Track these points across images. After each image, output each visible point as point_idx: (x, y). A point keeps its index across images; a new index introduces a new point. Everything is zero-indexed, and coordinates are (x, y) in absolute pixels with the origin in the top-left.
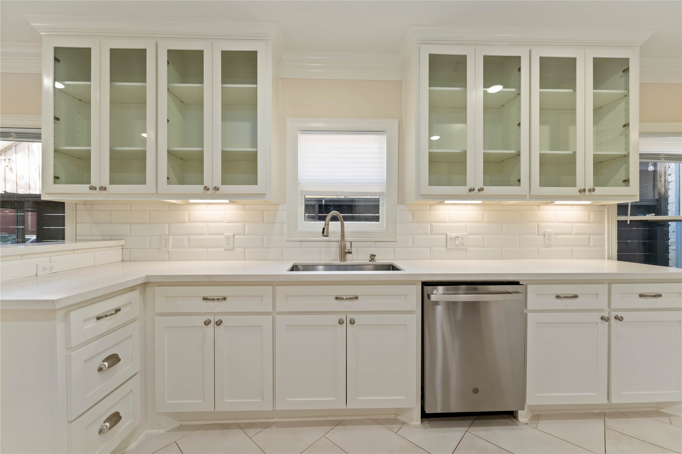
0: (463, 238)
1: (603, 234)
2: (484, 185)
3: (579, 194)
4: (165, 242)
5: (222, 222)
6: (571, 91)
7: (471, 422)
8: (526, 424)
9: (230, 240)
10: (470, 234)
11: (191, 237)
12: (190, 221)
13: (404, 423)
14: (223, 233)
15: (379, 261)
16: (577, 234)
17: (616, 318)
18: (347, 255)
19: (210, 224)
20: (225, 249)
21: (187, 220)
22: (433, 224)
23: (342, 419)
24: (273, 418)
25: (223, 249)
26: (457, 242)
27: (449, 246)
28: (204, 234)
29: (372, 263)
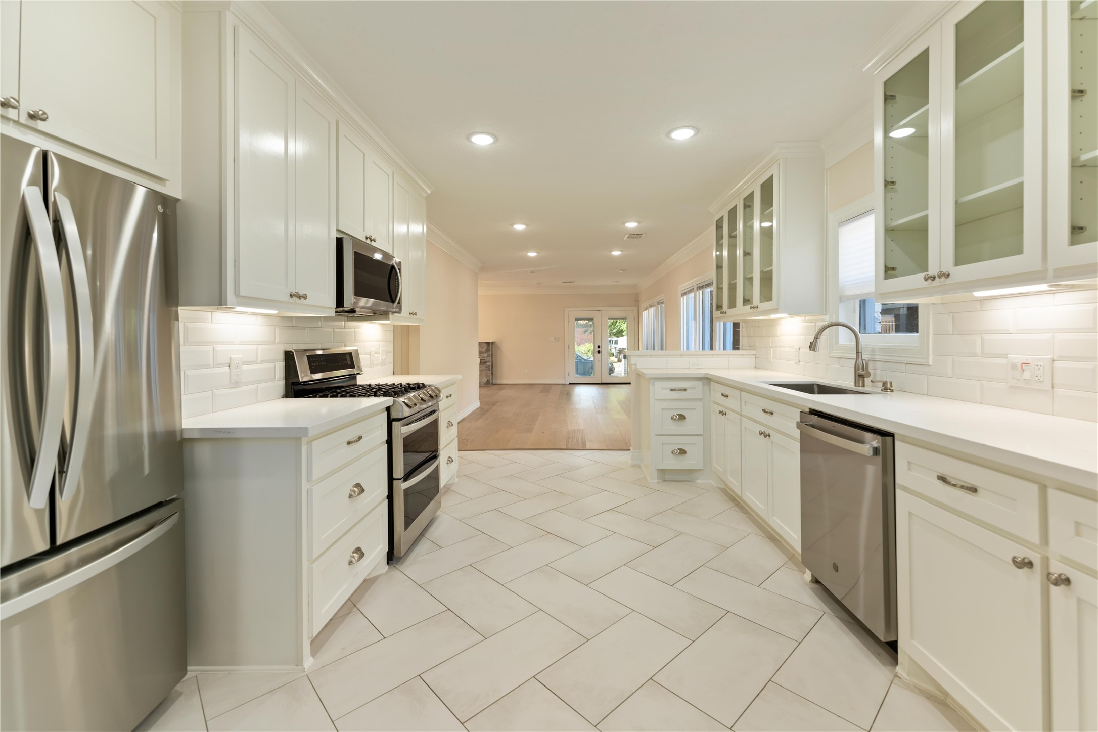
0: (1039, 367)
10: (1061, 358)
22: (986, 337)
25: (794, 362)
26: (1027, 375)
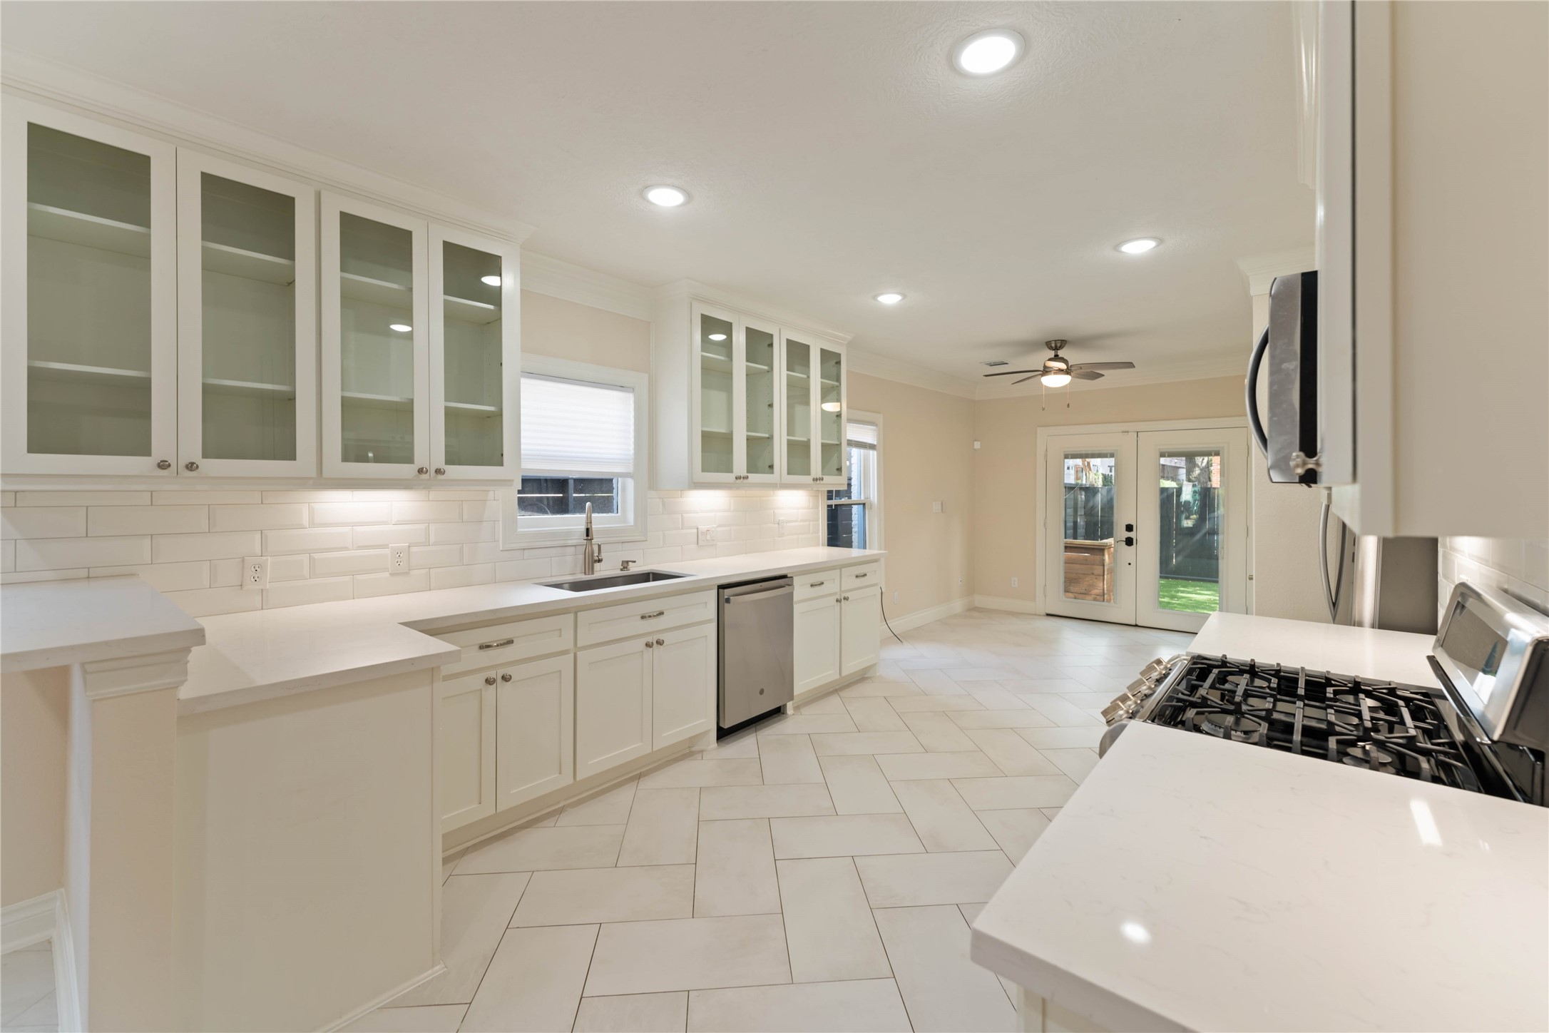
0: (714, 532)
1: (818, 520)
2: (748, 472)
3: (812, 482)
4: (254, 570)
5: (385, 523)
6: (805, 376)
7: (754, 729)
8: (793, 715)
9: (401, 555)
10: (719, 526)
11: (317, 556)
12: (313, 524)
13: (702, 752)
14: (388, 545)
15: (634, 569)
16: (802, 521)
17: (844, 599)
18: (595, 564)
19: (359, 529)
20: (392, 575)
21: (305, 521)
22: (685, 515)
23: (639, 772)
24: (558, 803)
25: (387, 574)
26: (709, 537)
27: (700, 543)
28: (346, 549)
29: (625, 573)
